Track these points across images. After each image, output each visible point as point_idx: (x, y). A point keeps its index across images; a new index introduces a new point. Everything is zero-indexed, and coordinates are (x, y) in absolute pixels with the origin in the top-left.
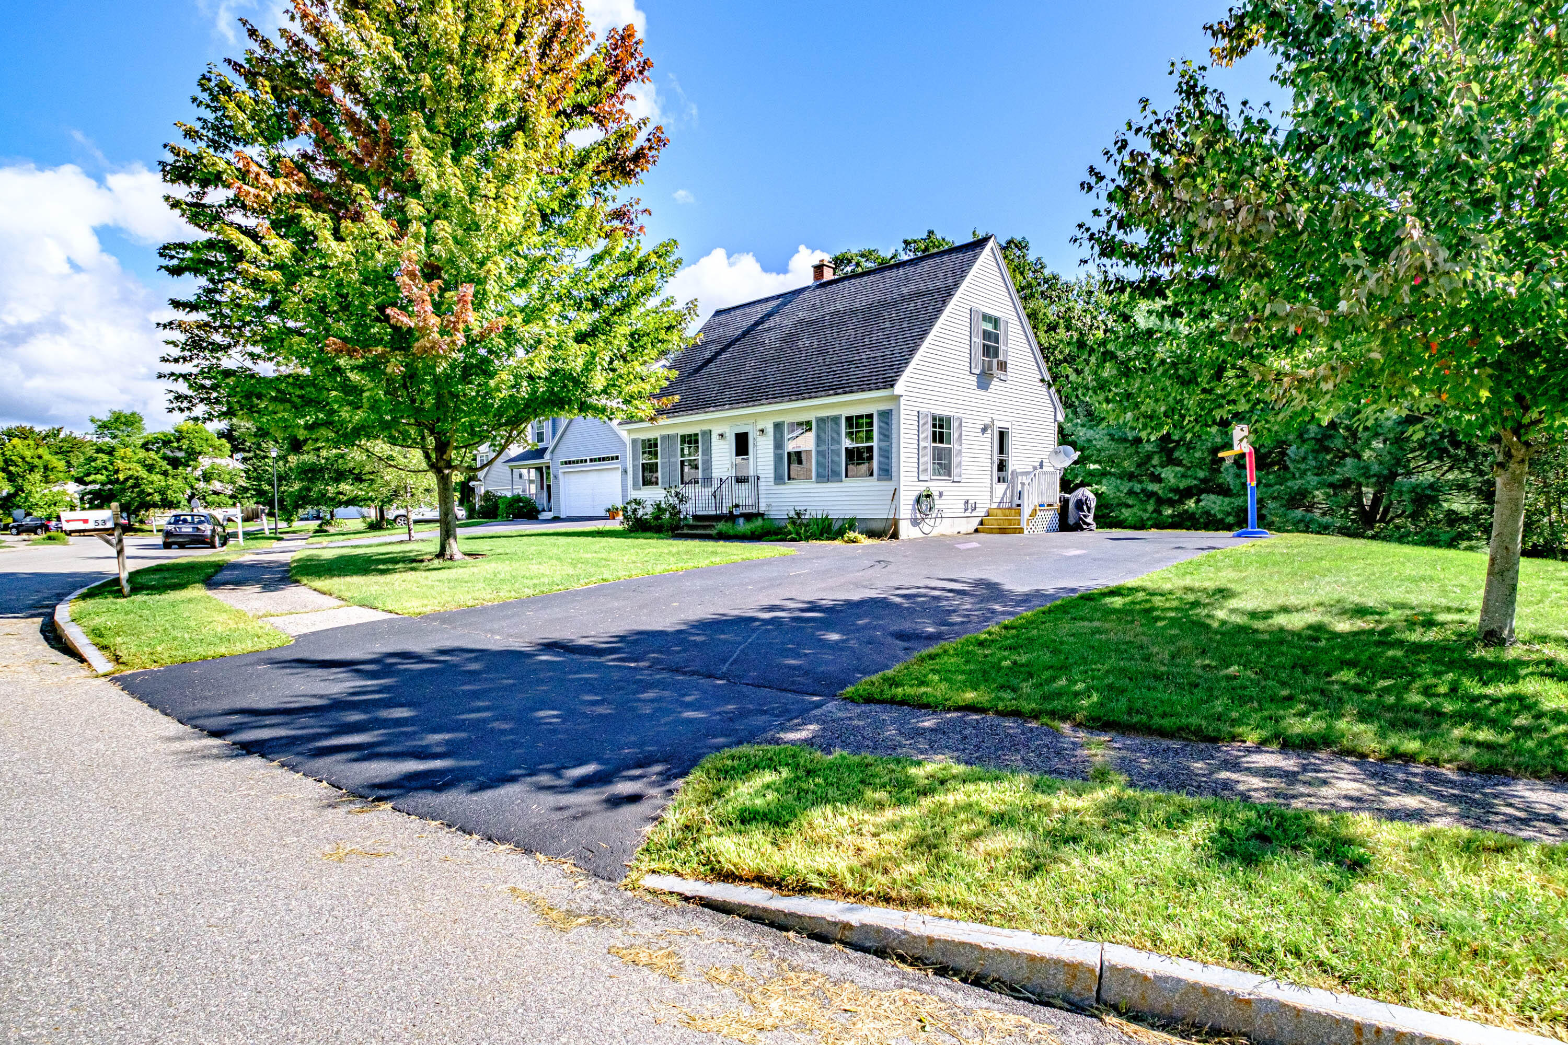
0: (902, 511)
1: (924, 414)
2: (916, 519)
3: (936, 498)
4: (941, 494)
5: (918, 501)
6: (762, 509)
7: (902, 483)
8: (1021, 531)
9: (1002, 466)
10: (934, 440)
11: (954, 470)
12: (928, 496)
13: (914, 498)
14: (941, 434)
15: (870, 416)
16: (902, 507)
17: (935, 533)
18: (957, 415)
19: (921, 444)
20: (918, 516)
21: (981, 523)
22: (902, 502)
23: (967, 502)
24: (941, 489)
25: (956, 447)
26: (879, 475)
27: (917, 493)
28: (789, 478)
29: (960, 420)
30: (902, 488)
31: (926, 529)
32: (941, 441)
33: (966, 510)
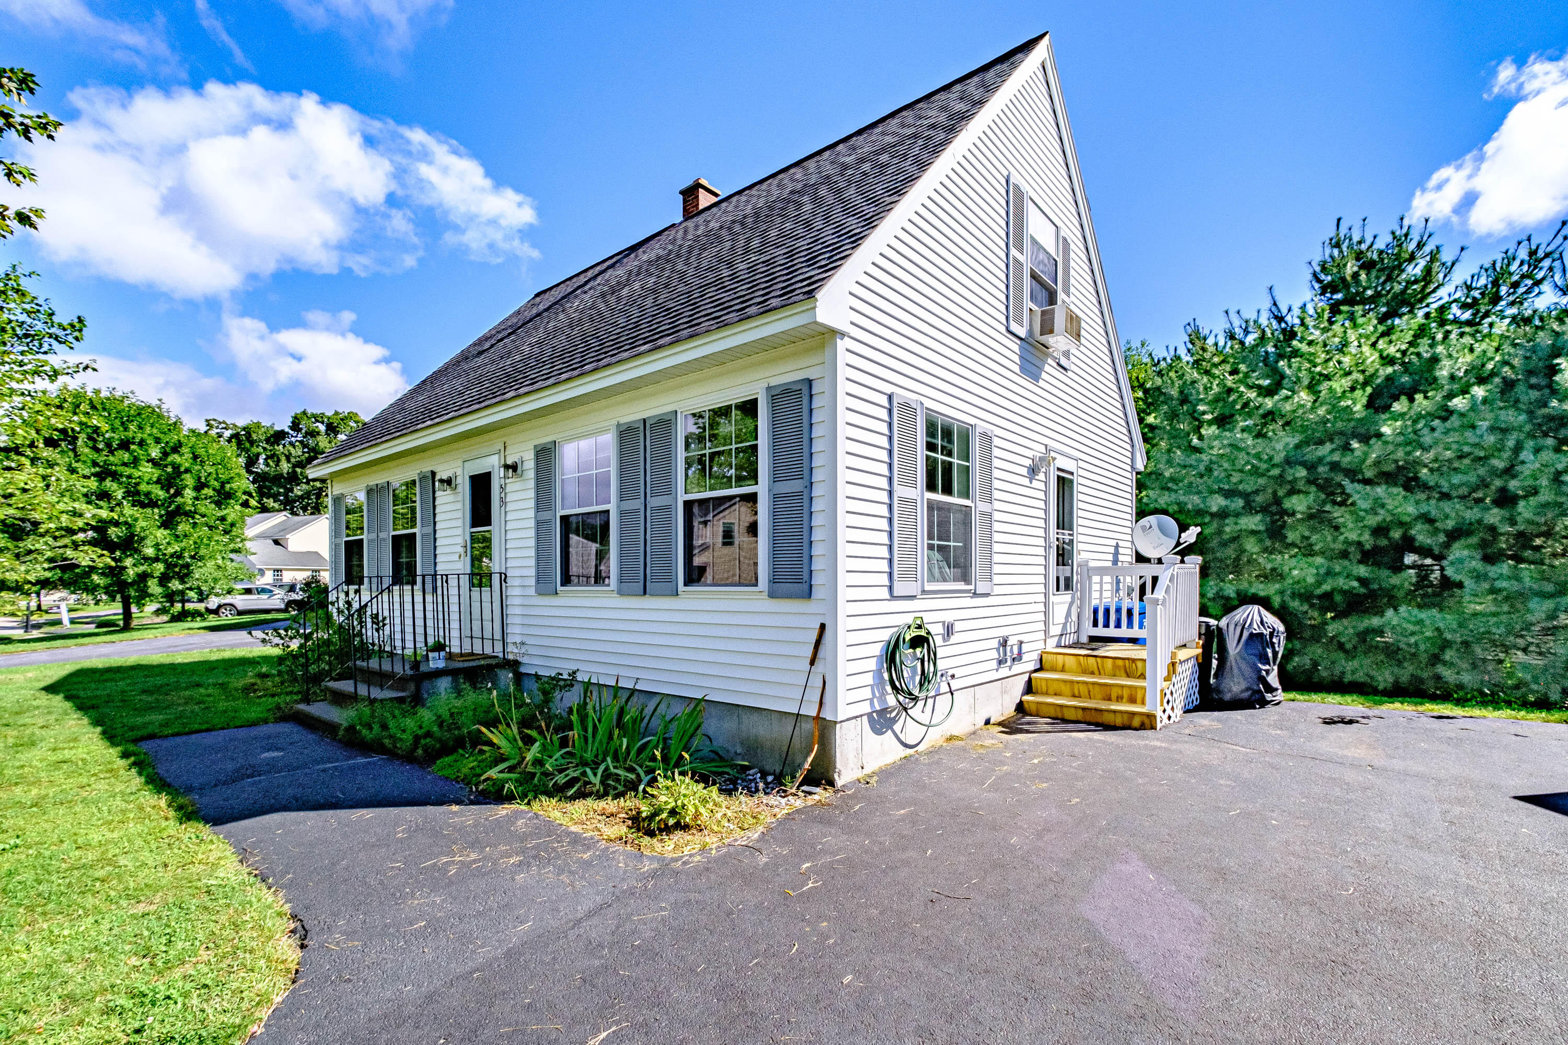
0: (843, 697)
1: (906, 406)
2: (883, 711)
3: (939, 640)
4: (949, 630)
5: (891, 656)
6: (513, 653)
7: (843, 609)
8: (1147, 723)
9: (1063, 556)
10: (931, 487)
11: (977, 568)
12: (917, 642)
13: (877, 650)
14: (948, 468)
15: (749, 408)
16: (843, 682)
17: (935, 737)
18: (982, 426)
19: (899, 491)
20: (891, 700)
21: (1029, 688)
22: (843, 668)
23: (1004, 643)
24: (948, 617)
25: (982, 506)
26: (774, 580)
27: (886, 635)
28: (566, 580)
29: (987, 438)
30: (843, 623)
31: (912, 733)
32: (948, 490)
33: (1000, 662)
